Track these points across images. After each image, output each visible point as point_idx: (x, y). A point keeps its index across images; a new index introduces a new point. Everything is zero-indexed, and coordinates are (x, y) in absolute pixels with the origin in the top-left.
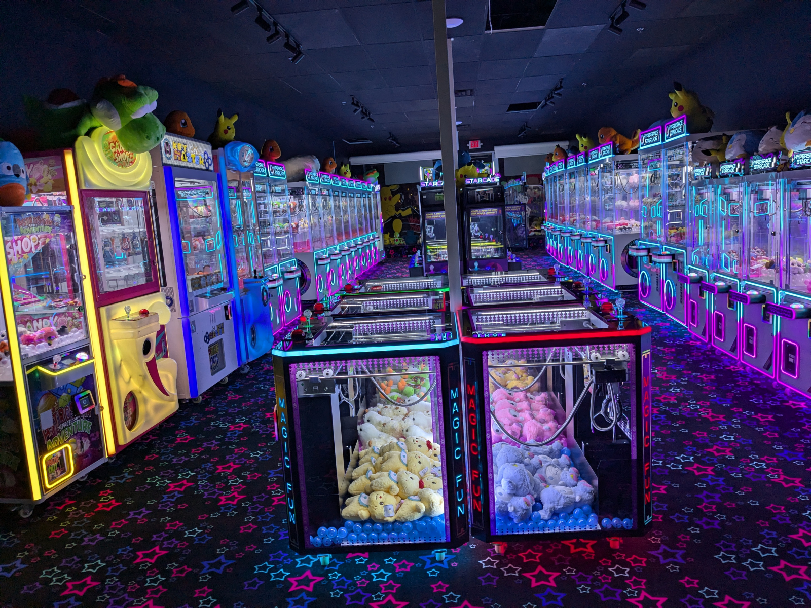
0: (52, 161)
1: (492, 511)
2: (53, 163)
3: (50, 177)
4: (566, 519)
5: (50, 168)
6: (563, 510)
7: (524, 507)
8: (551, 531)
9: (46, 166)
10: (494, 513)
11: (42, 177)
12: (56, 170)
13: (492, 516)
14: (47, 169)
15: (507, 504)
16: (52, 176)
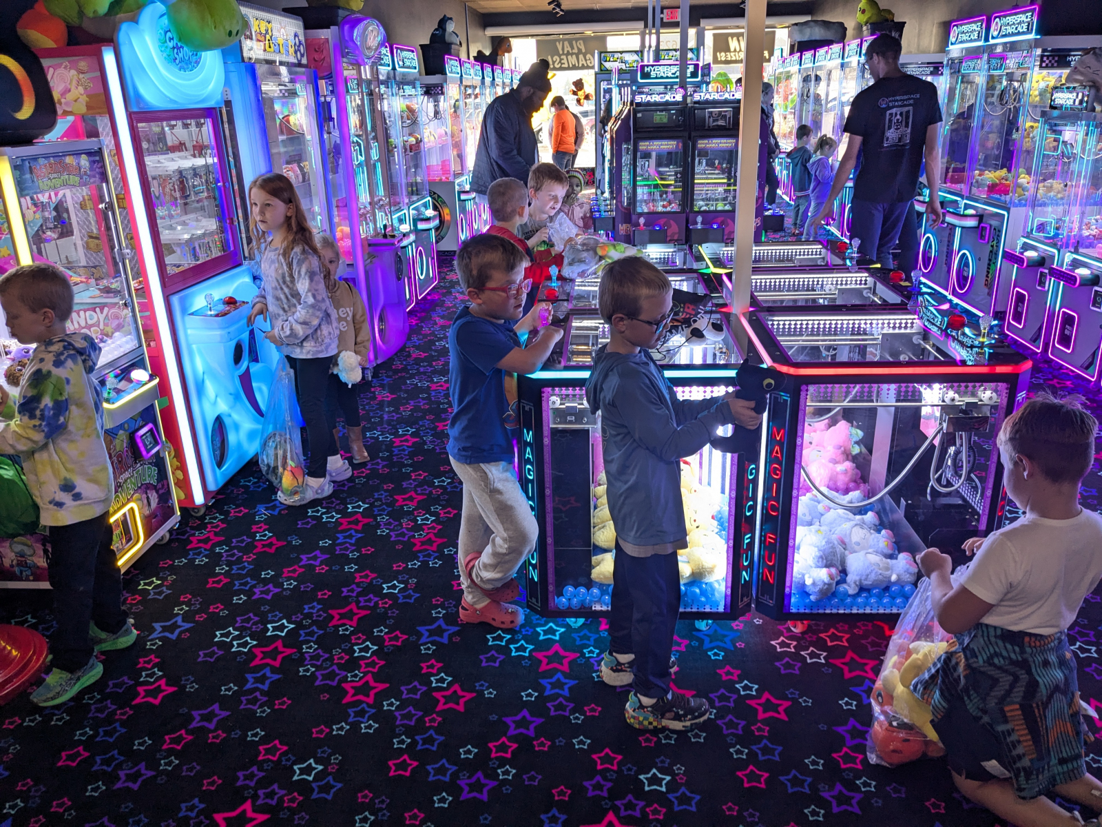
0: (83, 64)
1: (788, 584)
2: (86, 69)
3: (81, 89)
4: (880, 597)
5: (81, 76)
6: (874, 586)
7: (826, 581)
8: (861, 611)
9: (73, 72)
10: (790, 587)
11: (70, 91)
12: (91, 79)
13: (787, 590)
14: (75, 77)
15: (803, 575)
16: (85, 89)
